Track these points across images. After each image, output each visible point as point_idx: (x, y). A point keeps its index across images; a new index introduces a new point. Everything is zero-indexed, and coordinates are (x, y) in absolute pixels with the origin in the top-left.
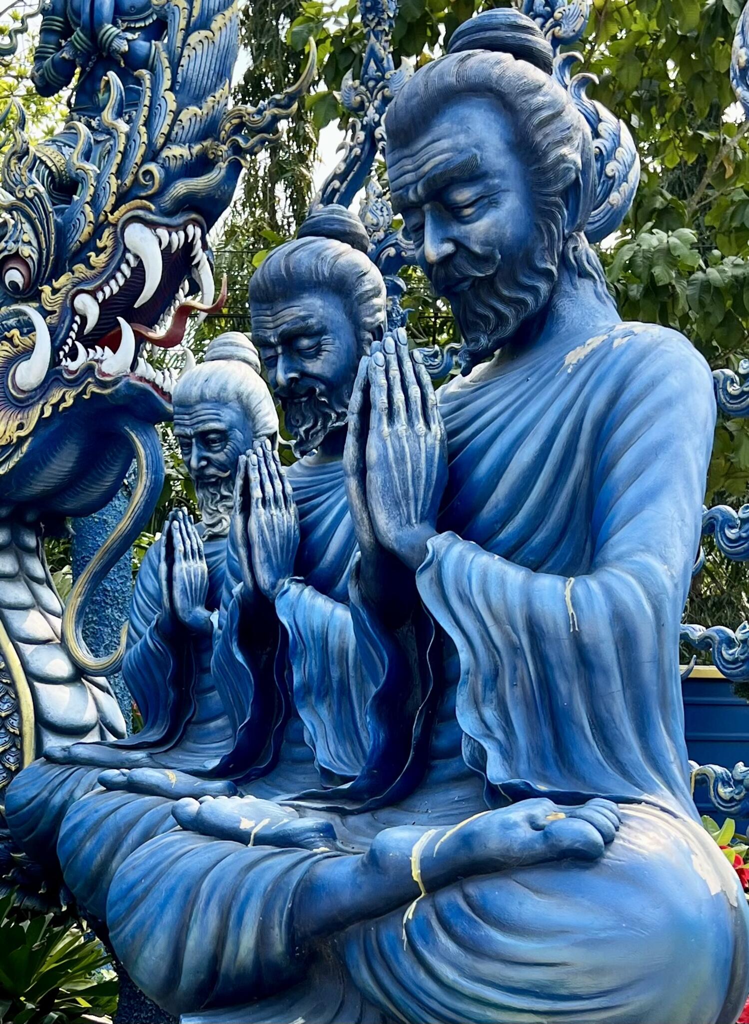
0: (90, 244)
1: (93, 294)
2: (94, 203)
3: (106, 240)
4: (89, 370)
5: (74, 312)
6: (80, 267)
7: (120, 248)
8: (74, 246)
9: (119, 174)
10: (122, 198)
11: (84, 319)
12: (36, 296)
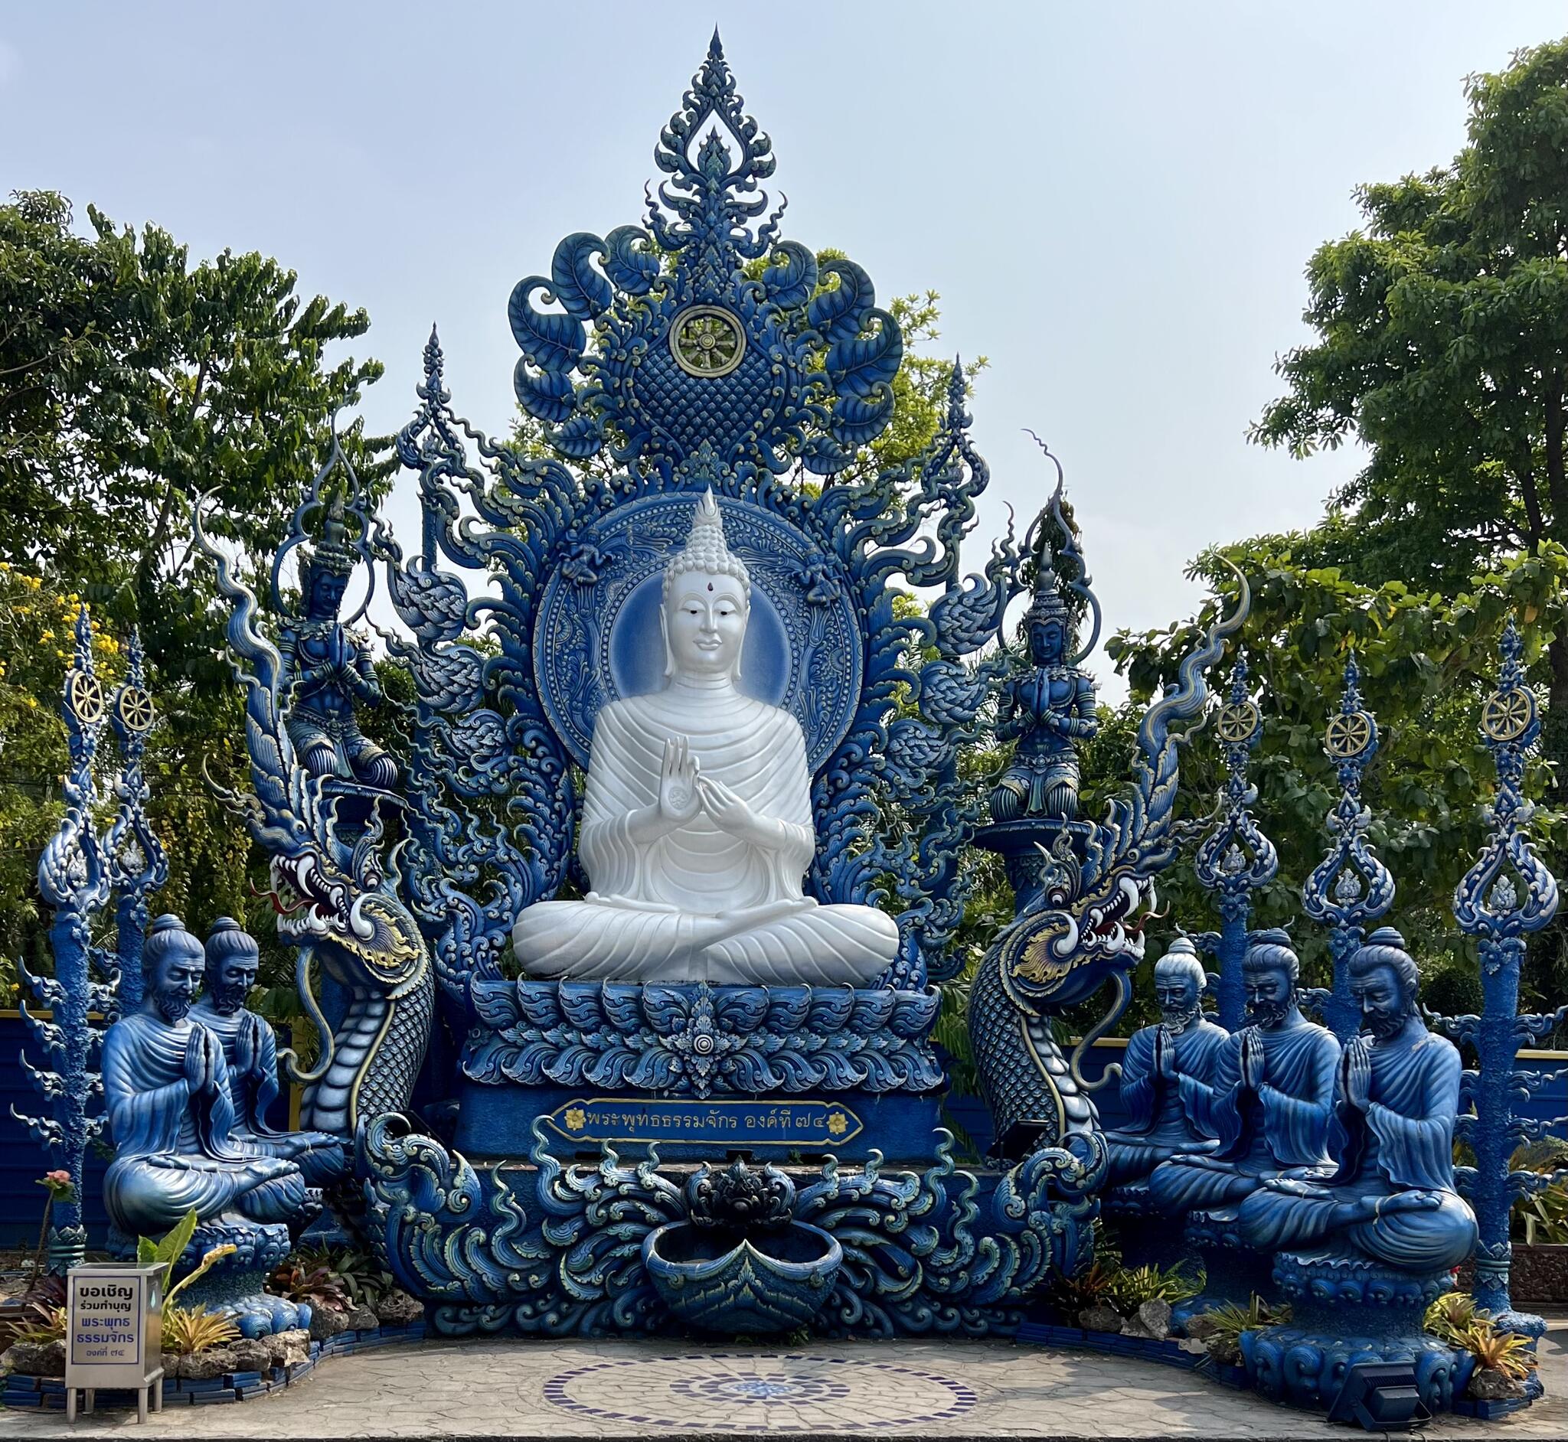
0: (1099, 884)
1: (1101, 909)
2: (1102, 864)
3: (1108, 883)
4: (1099, 947)
5: (1090, 917)
6: (1093, 896)
7: (1116, 888)
8: (1089, 885)
9: (1116, 852)
10: (1117, 863)
11: (1095, 921)
12: (1069, 908)
